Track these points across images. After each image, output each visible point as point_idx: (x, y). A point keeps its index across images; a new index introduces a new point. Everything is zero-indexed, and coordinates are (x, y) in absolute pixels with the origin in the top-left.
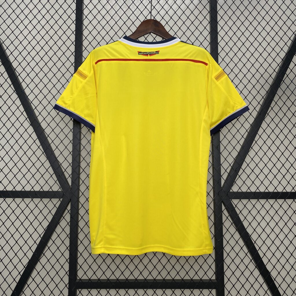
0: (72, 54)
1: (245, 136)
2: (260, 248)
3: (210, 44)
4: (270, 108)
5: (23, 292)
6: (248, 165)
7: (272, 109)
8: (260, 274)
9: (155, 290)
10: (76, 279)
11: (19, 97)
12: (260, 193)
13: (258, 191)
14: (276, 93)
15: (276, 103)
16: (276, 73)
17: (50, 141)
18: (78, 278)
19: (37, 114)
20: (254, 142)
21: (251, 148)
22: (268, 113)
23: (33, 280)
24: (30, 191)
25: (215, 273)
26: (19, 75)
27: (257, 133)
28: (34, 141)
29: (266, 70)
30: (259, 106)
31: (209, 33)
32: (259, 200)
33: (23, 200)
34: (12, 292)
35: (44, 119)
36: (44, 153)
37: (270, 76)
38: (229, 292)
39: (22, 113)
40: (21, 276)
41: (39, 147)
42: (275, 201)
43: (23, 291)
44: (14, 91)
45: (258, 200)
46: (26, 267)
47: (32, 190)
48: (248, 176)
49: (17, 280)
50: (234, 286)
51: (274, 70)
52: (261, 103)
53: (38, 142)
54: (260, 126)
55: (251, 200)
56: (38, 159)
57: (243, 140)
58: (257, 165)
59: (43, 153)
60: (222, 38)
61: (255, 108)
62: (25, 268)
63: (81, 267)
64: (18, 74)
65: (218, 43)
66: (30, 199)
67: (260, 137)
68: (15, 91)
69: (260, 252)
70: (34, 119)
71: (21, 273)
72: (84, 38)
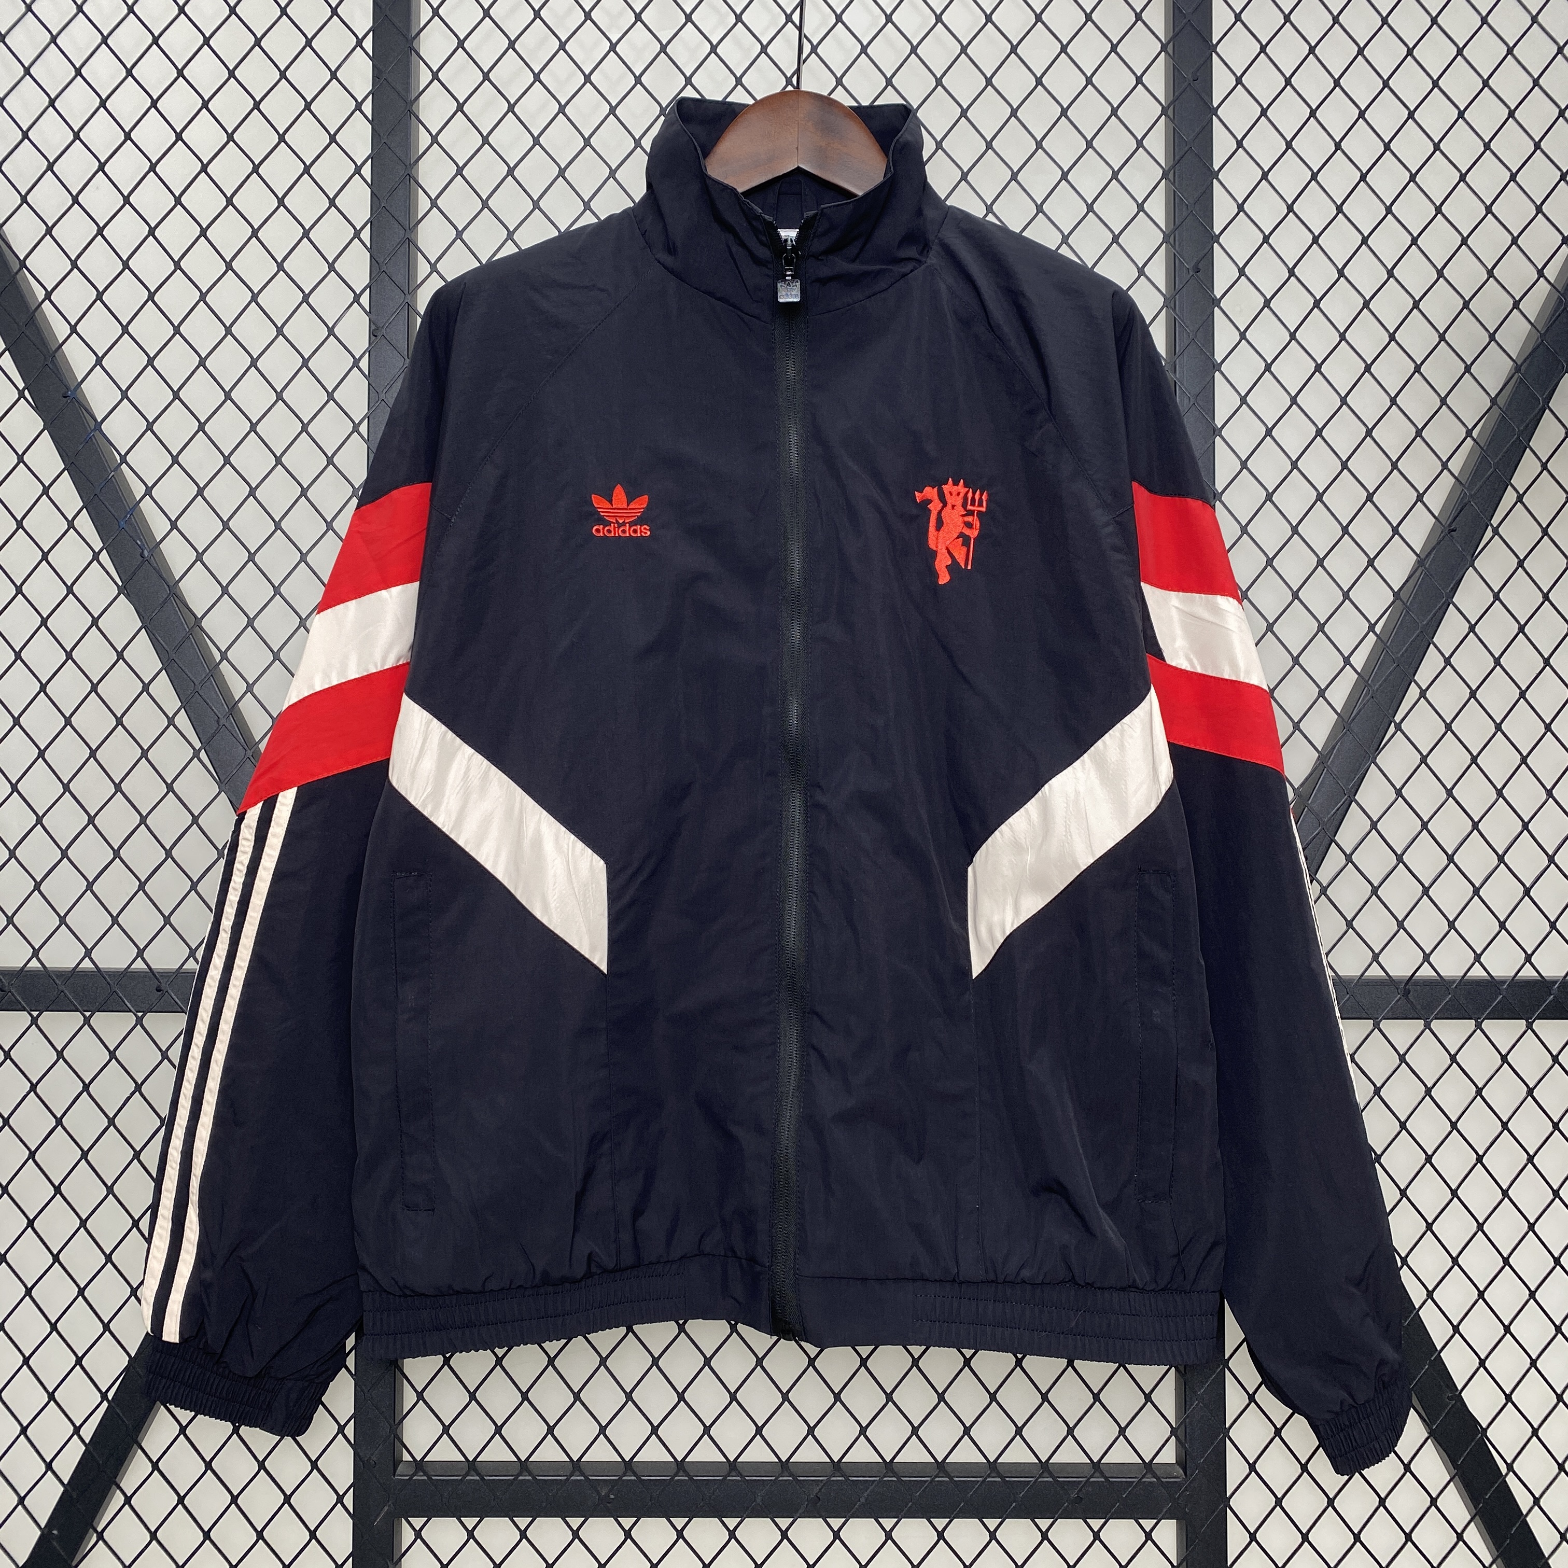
0: (358, 170)
1: (1359, 660)
2: (1430, 1294)
3: (1164, 112)
4: (1510, 496)
5: (100, 1537)
6: (1374, 825)
7: (1520, 499)
8: (1426, 1435)
9: (836, 1523)
10: (397, 1461)
11: (48, 426)
12: (1440, 984)
13: (1426, 972)
14: (1546, 406)
15: (1544, 466)
16: (1549, 287)
17: (237, 687)
18: (406, 1457)
19: (158, 526)
20: (1413, 692)
21: (1392, 728)
22: (1495, 522)
23: (155, 1466)
24: (126, 974)
25: (1174, 1432)
26: (48, 296)
27: (1430, 642)
28: (146, 688)
29: (1490, 274)
30: (1447, 481)
31: (1164, 48)
32: (1435, 1024)
33: (87, 1021)
34: (39, 1533)
35: (199, 557)
36: (203, 755)
37: (1516, 305)
38: (1253, 1537)
39: (71, 525)
40: (84, 1448)
41: (171, 721)
42: (1524, 1028)
43: (99, 1529)
44: (21, 395)
45: (1427, 1026)
46: (110, 1395)
47: (139, 965)
48: (1375, 891)
49: (67, 1466)
50: (1279, 1502)
51: (1541, 273)
52: (1456, 465)
53: (163, 688)
54: (1449, 602)
55: (1384, 1024)
56: (170, 788)
57: (1349, 679)
58: (1425, 825)
59: (196, 754)
60: (1239, 81)
61: (1420, 498)
62: (105, 1404)
63: (420, 1396)
64: (40, 294)
65: (1214, 111)
66: (130, 1019)
67: (1447, 661)
68: (26, 392)
69: (1430, 1318)
70: (142, 555)
71: (88, 1432)
72: (425, 76)
